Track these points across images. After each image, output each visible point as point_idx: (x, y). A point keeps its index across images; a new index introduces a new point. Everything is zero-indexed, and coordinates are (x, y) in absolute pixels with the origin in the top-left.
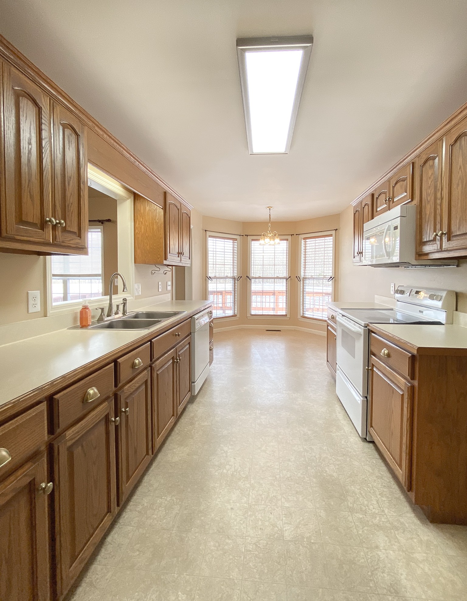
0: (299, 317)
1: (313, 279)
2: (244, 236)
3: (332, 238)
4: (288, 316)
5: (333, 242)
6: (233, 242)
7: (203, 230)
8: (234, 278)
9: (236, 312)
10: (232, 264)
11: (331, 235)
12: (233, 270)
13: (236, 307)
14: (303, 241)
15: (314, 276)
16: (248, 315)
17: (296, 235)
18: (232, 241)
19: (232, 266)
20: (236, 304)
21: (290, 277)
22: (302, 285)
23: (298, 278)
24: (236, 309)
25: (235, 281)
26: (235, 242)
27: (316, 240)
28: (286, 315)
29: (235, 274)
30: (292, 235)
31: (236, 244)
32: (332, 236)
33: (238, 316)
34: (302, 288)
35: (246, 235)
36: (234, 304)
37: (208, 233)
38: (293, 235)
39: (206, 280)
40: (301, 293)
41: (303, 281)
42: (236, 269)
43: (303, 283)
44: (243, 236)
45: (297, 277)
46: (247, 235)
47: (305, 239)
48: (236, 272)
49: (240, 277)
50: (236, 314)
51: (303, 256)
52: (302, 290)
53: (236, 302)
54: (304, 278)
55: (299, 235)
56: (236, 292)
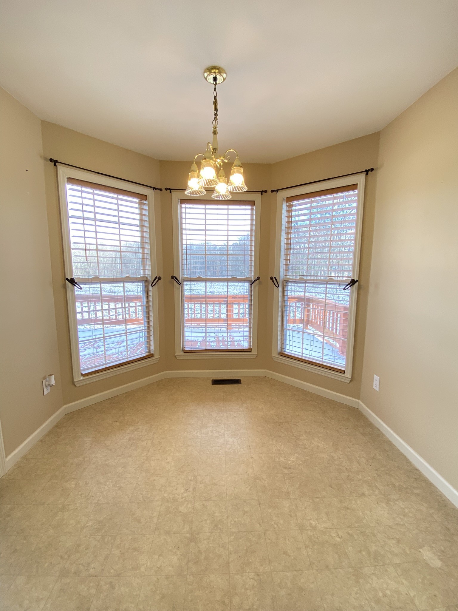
0: (275, 354)
1: (305, 283)
2: (164, 190)
3: (356, 192)
4: (254, 352)
5: (358, 201)
6: (140, 204)
7: (45, 159)
8: (145, 281)
9: (152, 348)
10: (140, 250)
11: (354, 187)
12: (144, 264)
13: (152, 338)
14: (285, 206)
15: (305, 278)
16: (179, 353)
17: (272, 191)
18: (137, 200)
19: (140, 256)
20: (152, 333)
21: (258, 278)
22: (280, 294)
23: (274, 280)
24: (152, 343)
25: (147, 287)
26: (145, 202)
27: (313, 202)
28: (249, 350)
29: (149, 273)
30: (262, 192)
31: (146, 207)
32: (356, 189)
33: (157, 356)
34: (280, 299)
35: (166, 189)
36: (149, 333)
37: (63, 172)
38: (266, 191)
39: (65, 286)
40: (280, 309)
41: (284, 286)
42: (148, 262)
43: (284, 291)
44: (161, 190)
45: (272, 278)
46: (170, 190)
47: (289, 199)
48: (148, 267)
49: (157, 279)
50: (152, 352)
51: (284, 236)
52: (280, 304)
53: (152, 329)
54: (286, 281)
55: (277, 191)
56: (151, 309)
